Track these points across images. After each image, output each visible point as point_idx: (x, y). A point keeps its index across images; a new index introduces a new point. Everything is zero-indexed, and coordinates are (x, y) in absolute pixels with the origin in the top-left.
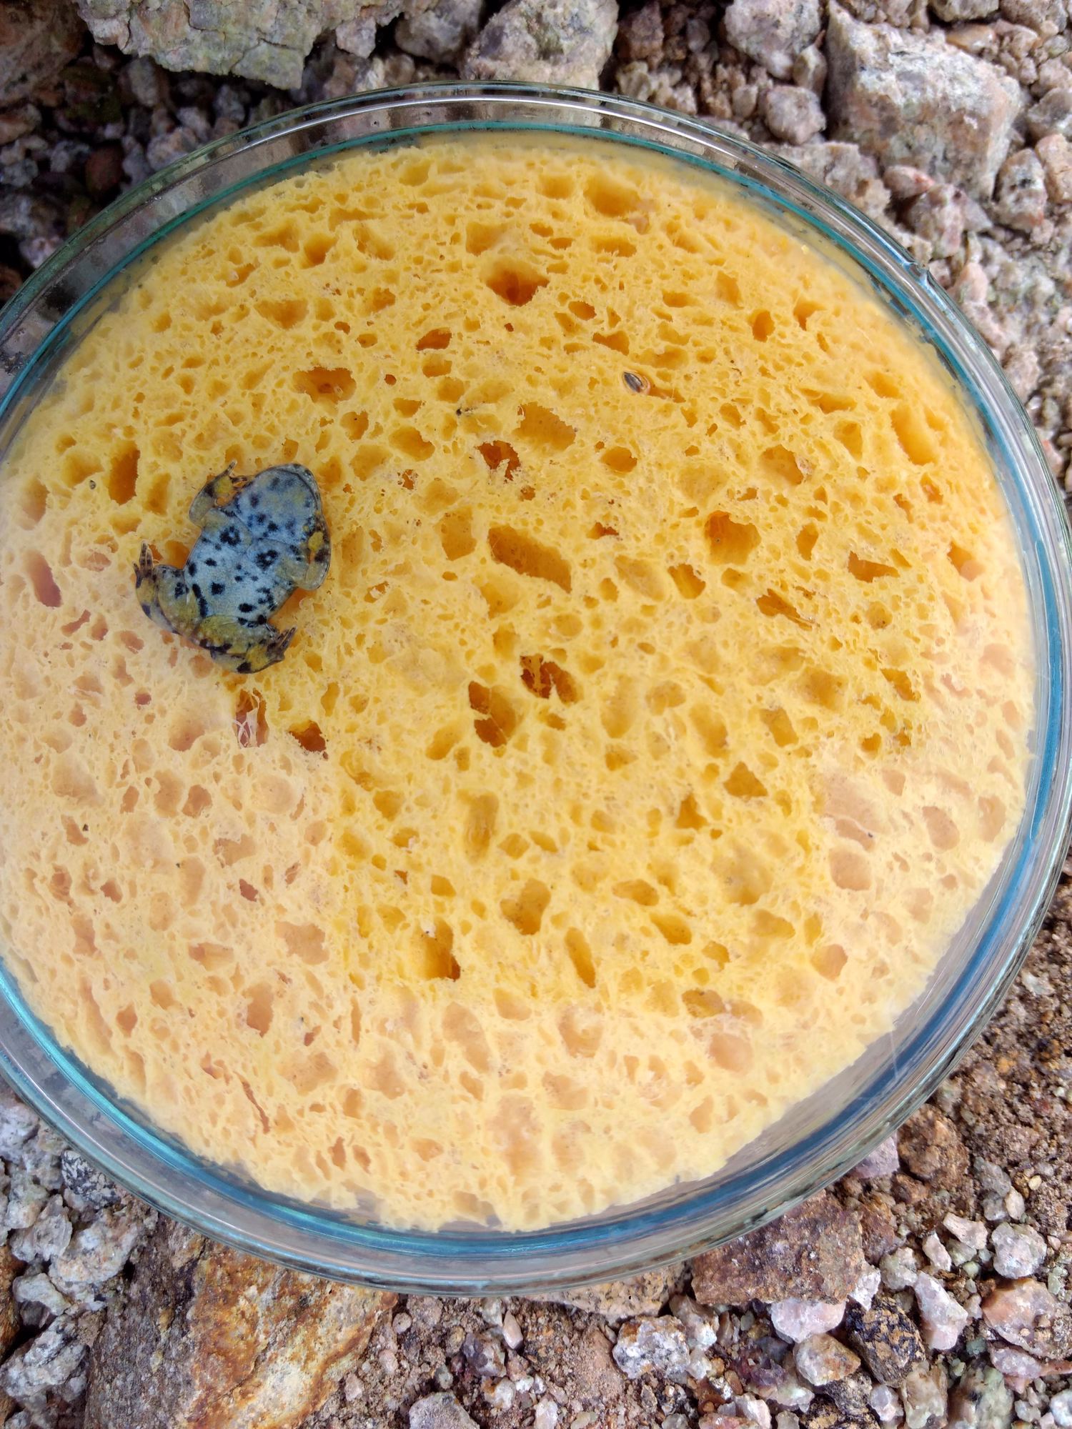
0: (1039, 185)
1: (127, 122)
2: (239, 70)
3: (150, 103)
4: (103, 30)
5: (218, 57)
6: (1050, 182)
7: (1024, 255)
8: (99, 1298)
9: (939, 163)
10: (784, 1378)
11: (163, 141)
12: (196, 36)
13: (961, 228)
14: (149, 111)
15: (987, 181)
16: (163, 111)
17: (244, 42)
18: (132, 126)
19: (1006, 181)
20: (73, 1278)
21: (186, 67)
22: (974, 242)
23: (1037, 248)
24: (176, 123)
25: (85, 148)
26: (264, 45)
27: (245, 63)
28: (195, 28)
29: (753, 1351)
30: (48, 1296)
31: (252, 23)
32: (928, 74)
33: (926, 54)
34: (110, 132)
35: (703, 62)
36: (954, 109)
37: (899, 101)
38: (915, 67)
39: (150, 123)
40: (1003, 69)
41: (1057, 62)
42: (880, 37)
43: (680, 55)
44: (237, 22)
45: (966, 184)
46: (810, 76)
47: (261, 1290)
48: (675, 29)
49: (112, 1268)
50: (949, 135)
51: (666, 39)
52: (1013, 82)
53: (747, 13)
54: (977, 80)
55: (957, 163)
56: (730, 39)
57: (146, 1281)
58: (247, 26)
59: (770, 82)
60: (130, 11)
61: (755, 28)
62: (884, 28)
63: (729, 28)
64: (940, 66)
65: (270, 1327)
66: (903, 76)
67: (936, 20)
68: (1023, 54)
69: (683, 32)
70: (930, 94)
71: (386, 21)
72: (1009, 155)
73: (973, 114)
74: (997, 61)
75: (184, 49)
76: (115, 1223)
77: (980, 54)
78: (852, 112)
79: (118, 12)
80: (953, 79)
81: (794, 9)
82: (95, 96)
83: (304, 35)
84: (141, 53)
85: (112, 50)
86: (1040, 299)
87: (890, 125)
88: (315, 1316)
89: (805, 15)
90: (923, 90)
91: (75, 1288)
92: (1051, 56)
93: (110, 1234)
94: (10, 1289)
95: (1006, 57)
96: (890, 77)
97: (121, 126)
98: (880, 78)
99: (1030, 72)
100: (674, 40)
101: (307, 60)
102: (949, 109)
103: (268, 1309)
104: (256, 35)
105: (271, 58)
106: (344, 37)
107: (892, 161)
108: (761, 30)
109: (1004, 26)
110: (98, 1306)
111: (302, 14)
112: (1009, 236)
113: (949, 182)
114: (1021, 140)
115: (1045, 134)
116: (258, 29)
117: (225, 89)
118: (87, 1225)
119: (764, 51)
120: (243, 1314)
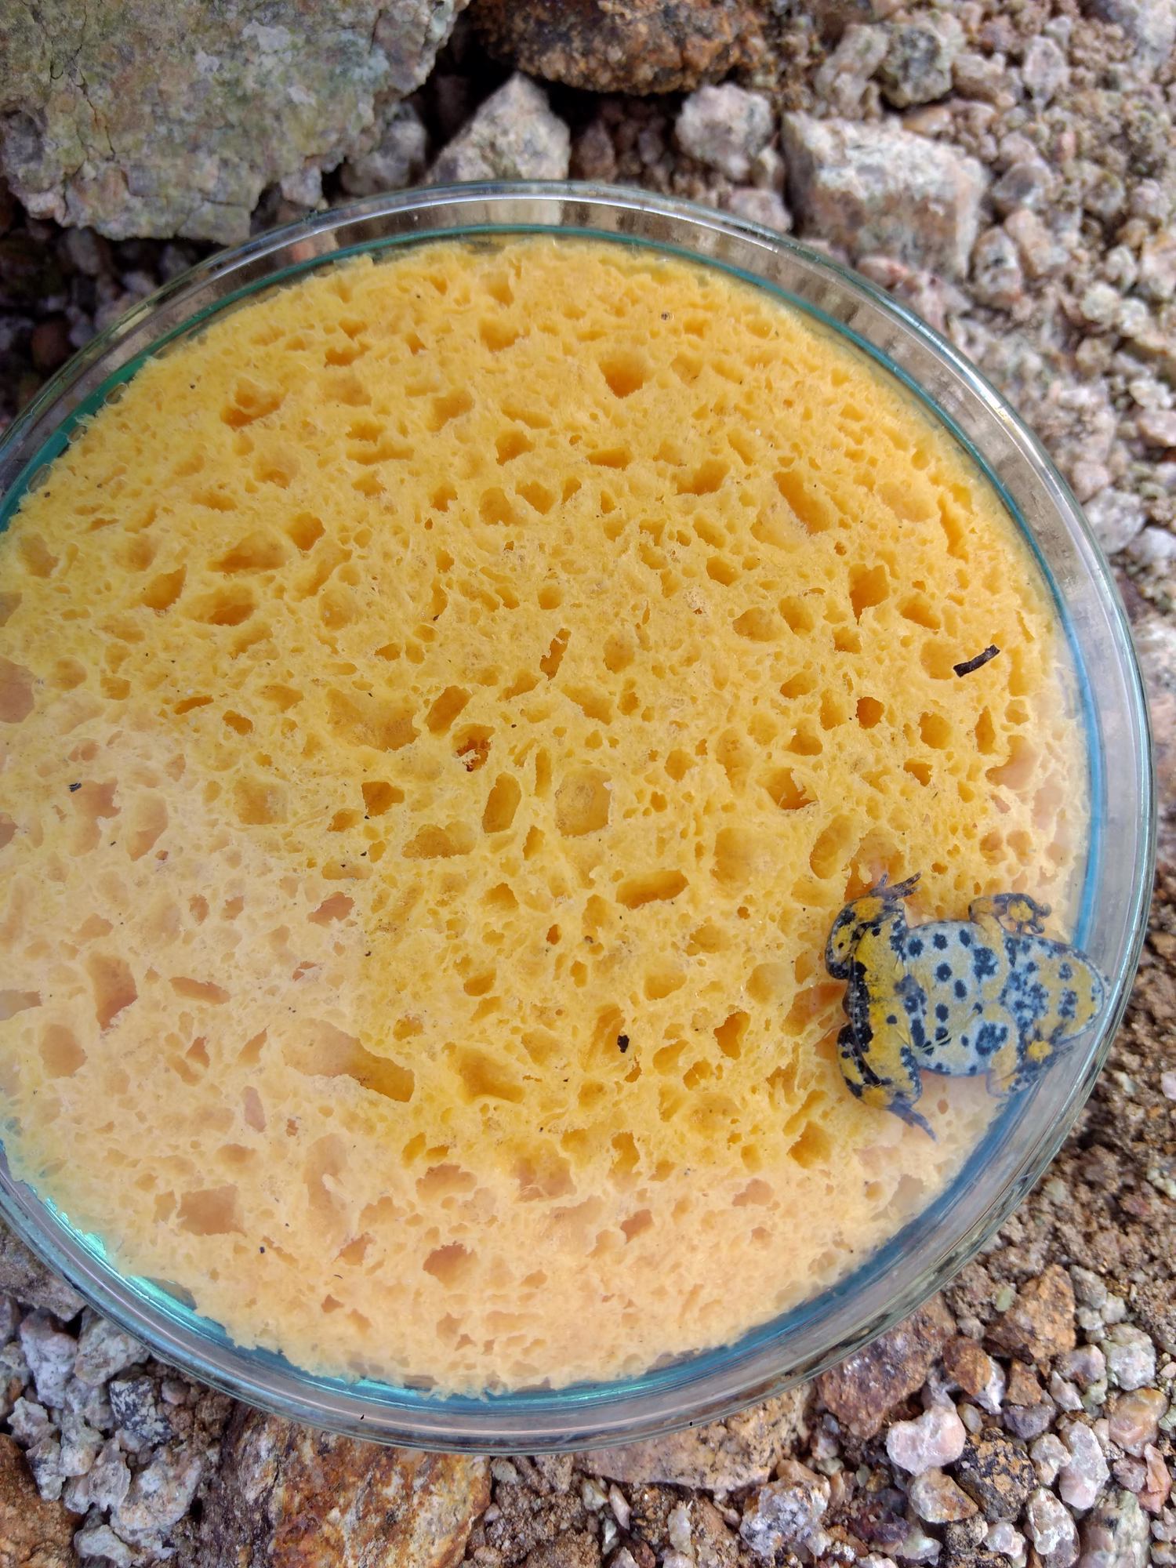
0: (1012, 263)
1: (70, 292)
2: (184, 232)
3: (93, 271)
4: (37, 204)
5: (162, 220)
6: (1023, 259)
7: (1007, 332)
8: (167, 1544)
9: (910, 251)
10: (908, 1530)
11: (111, 309)
12: (137, 203)
13: (941, 313)
14: (92, 279)
15: (961, 263)
16: (106, 278)
17: (187, 203)
18: (75, 296)
19: (980, 262)
20: (137, 1526)
21: (129, 234)
22: (957, 326)
23: (1019, 325)
24: (121, 289)
25: (27, 323)
26: (207, 207)
27: (190, 224)
28: (135, 193)
29: (873, 1506)
30: (113, 1549)
31: (194, 183)
32: (888, 165)
33: (884, 145)
34: (53, 304)
35: (660, 173)
36: (917, 198)
37: (862, 194)
38: (874, 160)
39: (93, 292)
40: (961, 150)
41: (1017, 135)
42: (835, 133)
43: (635, 168)
44: (177, 185)
45: (940, 269)
46: (770, 178)
47: (343, 1512)
48: (626, 144)
49: (178, 1509)
50: (916, 224)
51: (618, 154)
52: (973, 164)
53: (698, 122)
54: (937, 166)
55: (928, 249)
56: (684, 148)
57: (217, 1520)
58: (188, 188)
59: (730, 188)
60: (64, 183)
61: (707, 134)
62: (839, 123)
63: (682, 139)
64: (899, 156)
65: (359, 1551)
66: (863, 169)
67: (890, 107)
68: (981, 131)
69: (635, 147)
70: (892, 186)
71: (330, 167)
72: (979, 236)
73: (938, 200)
74: (955, 141)
75: (125, 217)
76: (176, 1460)
77: (938, 137)
78: (817, 209)
79: (52, 185)
80: (914, 168)
81: (745, 113)
82: (33, 269)
83: (249, 192)
84: (81, 225)
85: (48, 222)
86: (1029, 376)
87: (856, 217)
88: (404, 1532)
89: (757, 118)
90: (885, 183)
91: (140, 1536)
92: (1011, 130)
93: (171, 1473)
94: (72, 1547)
95: (965, 137)
96: (850, 173)
97: (64, 298)
98: (839, 175)
99: (990, 148)
100: (627, 156)
101: (253, 214)
102: (912, 199)
103: (354, 1531)
104: (199, 196)
105: (217, 217)
106: (290, 188)
107: (862, 252)
108: (713, 137)
109: (958, 104)
110: (167, 1553)
111: (244, 171)
112: (989, 314)
113: (922, 266)
114: (989, 219)
115: (1012, 210)
116: (201, 190)
117: (171, 251)
118: (145, 1467)
119: (720, 158)
120: (327, 1540)
